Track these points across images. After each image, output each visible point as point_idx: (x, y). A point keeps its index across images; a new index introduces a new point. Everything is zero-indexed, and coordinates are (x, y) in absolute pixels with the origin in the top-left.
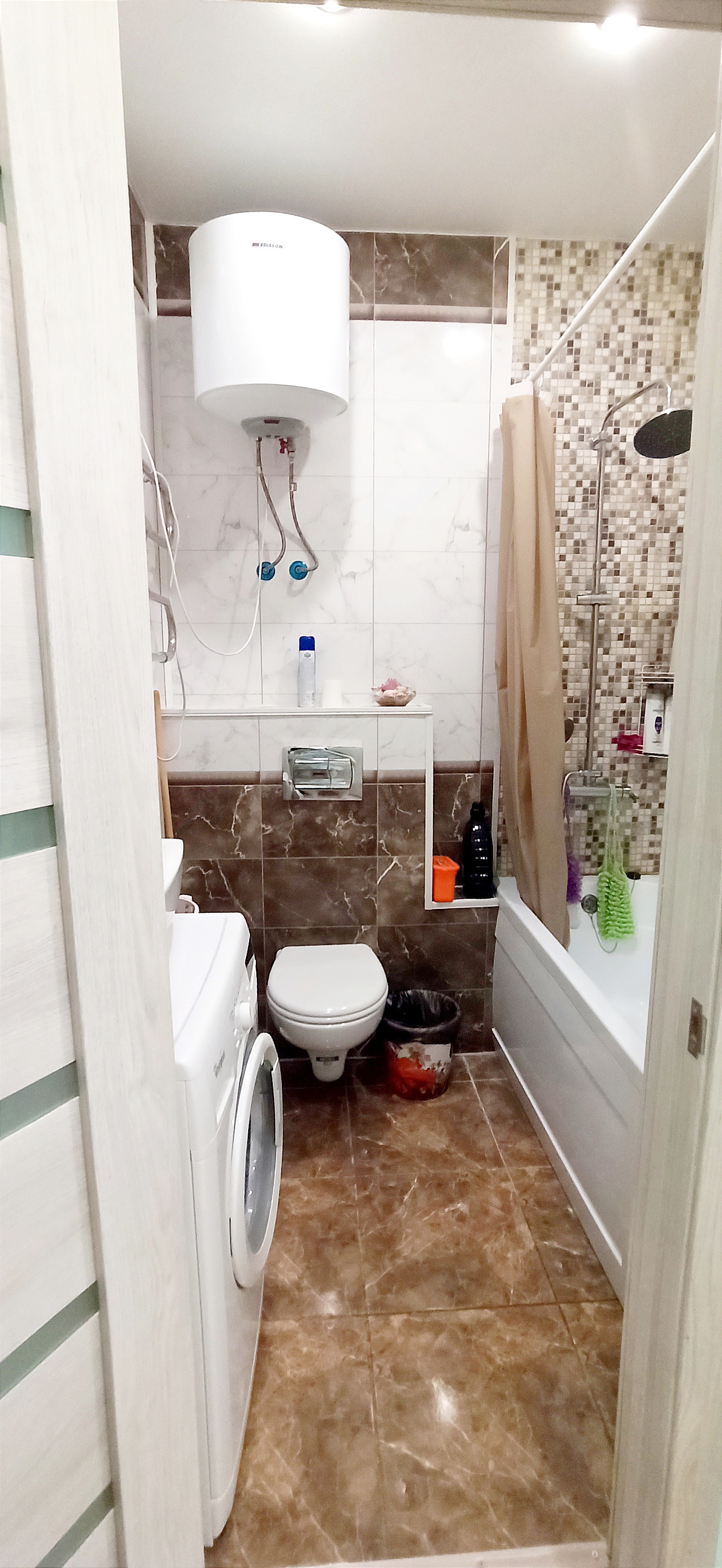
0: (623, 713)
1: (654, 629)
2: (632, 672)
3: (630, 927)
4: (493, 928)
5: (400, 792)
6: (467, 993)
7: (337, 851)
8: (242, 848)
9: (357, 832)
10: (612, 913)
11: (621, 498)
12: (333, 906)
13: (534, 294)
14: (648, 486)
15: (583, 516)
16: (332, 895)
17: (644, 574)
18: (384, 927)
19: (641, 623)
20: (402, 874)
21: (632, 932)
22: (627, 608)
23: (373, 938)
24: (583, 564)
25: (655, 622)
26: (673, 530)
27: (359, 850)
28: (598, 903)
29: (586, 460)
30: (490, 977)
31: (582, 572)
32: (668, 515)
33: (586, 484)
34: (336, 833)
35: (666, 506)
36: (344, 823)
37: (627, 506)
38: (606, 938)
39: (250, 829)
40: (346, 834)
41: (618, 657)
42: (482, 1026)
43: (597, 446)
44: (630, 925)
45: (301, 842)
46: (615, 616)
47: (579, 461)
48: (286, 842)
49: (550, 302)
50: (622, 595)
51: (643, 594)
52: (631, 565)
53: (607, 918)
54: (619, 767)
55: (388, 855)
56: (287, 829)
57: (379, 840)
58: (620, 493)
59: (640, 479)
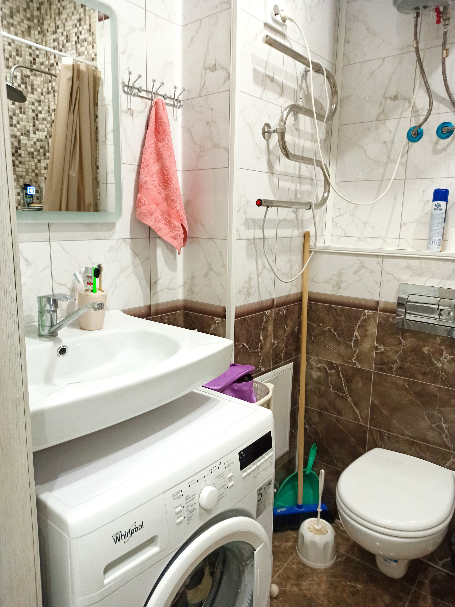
7: (439, 380)
8: (357, 359)
34: (441, 365)
36: (449, 357)
39: (366, 346)
40: (450, 368)
45: (408, 365)
48: (394, 362)
56: (397, 352)
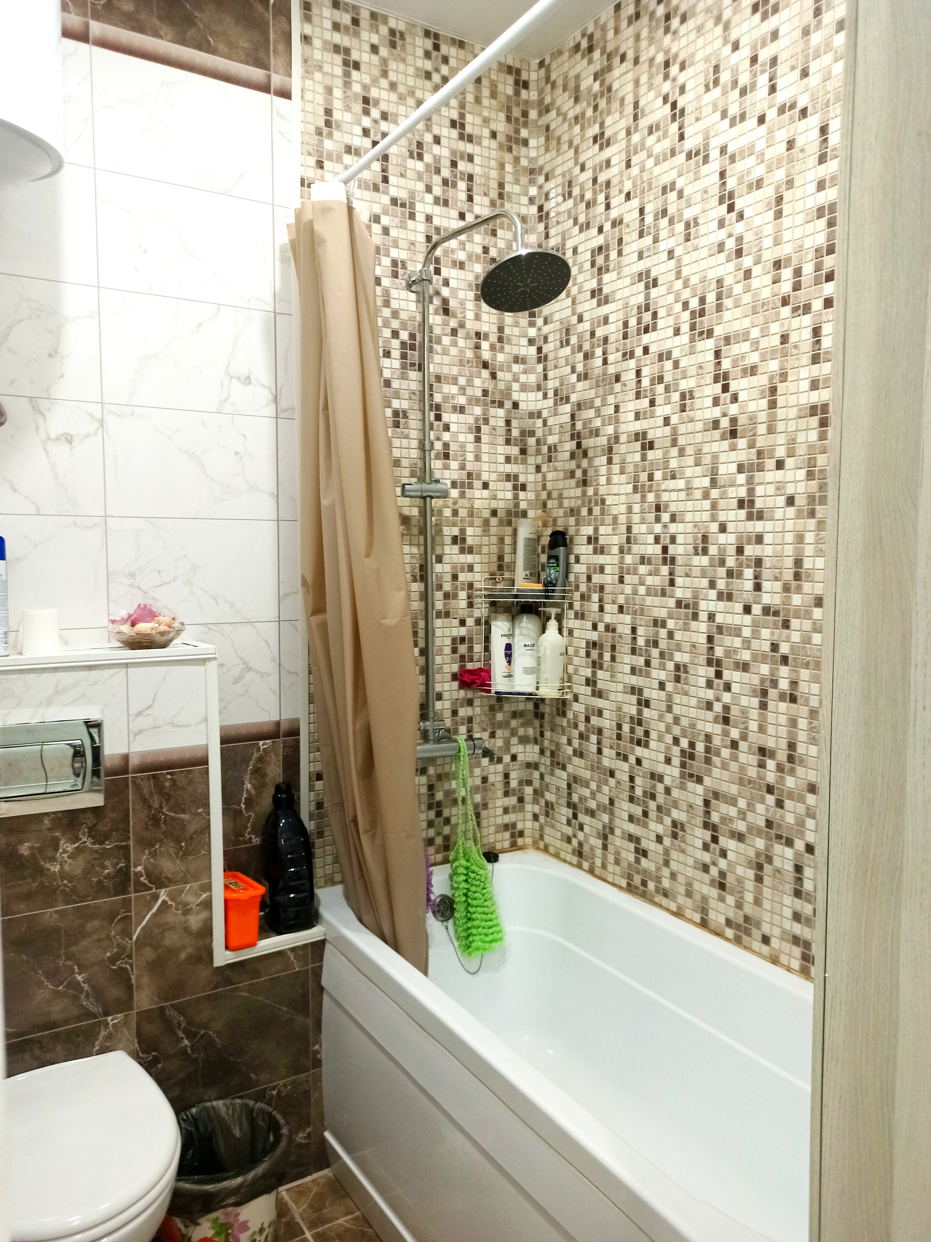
0: (462, 640)
1: (493, 530)
2: (471, 586)
3: (498, 932)
4: (317, 974)
5: (167, 784)
6: (285, 1086)
7: (60, 897)
9: (95, 859)
10: (474, 916)
11: (446, 359)
12: (57, 994)
13: (327, 68)
14: (478, 347)
15: (402, 379)
16: (53, 975)
17: (478, 458)
18: (148, 1010)
19: (477, 521)
20: (173, 917)
21: (500, 939)
22: (461, 502)
23: (128, 1035)
24: (405, 442)
25: (494, 521)
26: (508, 405)
27: (101, 889)
28: (455, 906)
29: (403, 304)
30: (318, 1052)
31: (405, 453)
32: (501, 386)
33: (404, 336)
34: (58, 867)
35: (500, 375)
36: (70, 848)
37: (455, 371)
38: (470, 954)
40: (75, 867)
41: (454, 566)
42: (309, 1134)
43: (414, 288)
44: (497, 929)
46: (447, 512)
47: (394, 304)
49: (347, 84)
50: (454, 484)
51: (478, 484)
52: (463, 446)
53: (469, 925)
54: (463, 712)
55: (151, 889)
57: (135, 867)
58: (445, 352)
59: (467, 337)
